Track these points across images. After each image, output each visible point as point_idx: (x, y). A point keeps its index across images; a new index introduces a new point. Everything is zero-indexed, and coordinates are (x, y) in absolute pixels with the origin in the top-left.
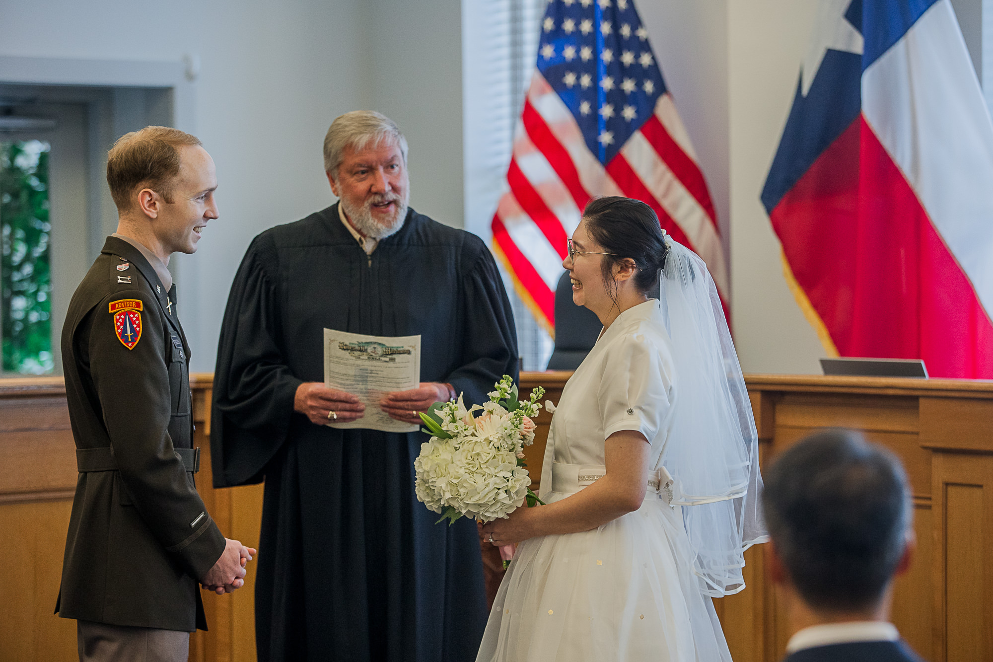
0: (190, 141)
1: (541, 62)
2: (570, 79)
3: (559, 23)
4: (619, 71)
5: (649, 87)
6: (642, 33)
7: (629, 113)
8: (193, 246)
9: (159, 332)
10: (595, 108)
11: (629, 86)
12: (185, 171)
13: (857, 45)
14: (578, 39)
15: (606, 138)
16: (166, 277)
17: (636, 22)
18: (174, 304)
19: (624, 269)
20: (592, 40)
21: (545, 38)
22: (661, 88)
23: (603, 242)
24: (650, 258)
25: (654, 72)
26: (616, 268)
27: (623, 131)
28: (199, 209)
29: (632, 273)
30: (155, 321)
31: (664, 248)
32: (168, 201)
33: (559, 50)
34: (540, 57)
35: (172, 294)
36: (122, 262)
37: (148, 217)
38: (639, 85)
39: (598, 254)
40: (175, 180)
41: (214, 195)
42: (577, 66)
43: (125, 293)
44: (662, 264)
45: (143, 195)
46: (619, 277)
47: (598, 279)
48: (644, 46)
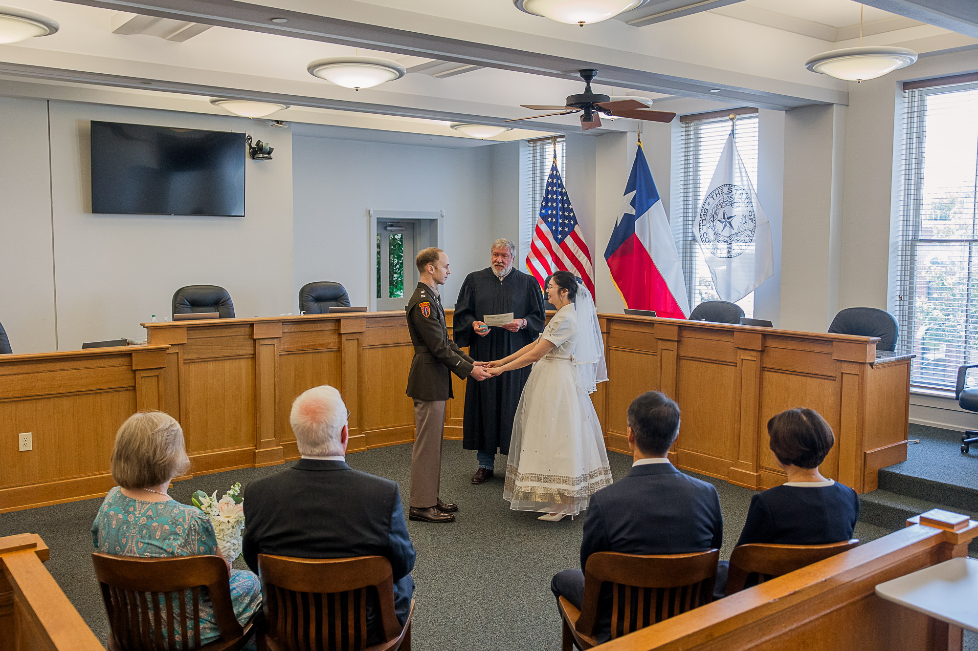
0: (441, 251)
1: (541, 214)
2: (550, 219)
3: (547, 204)
4: (564, 217)
5: (572, 222)
6: (571, 207)
7: (566, 229)
8: (444, 282)
9: (435, 310)
10: (557, 228)
11: (566, 222)
12: (440, 259)
13: (634, 213)
14: (552, 208)
15: (560, 236)
16: (437, 293)
17: (569, 204)
18: (440, 301)
19: (564, 292)
20: (556, 208)
21: (542, 208)
22: (576, 223)
23: (558, 284)
24: (572, 289)
25: (574, 218)
26: (562, 292)
27: (565, 235)
28: (444, 271)
29: (567, 293)
30: (434, 308)
31: (577, 286)
32: (436, 268)
33: (547, 211)
34: (541, 213)
35: (439, 298)
36: (423, 290)
37: (431, 273)
38: (569, 221)
39: (557, 287)
40: (438, 262)
41: (448, 266)
42: (552, 216)
43: (424, 300)
44: (576, 291)
45: (429, 267)
46: (563, 295)
47: (557, 295)
48: (572, 211)
